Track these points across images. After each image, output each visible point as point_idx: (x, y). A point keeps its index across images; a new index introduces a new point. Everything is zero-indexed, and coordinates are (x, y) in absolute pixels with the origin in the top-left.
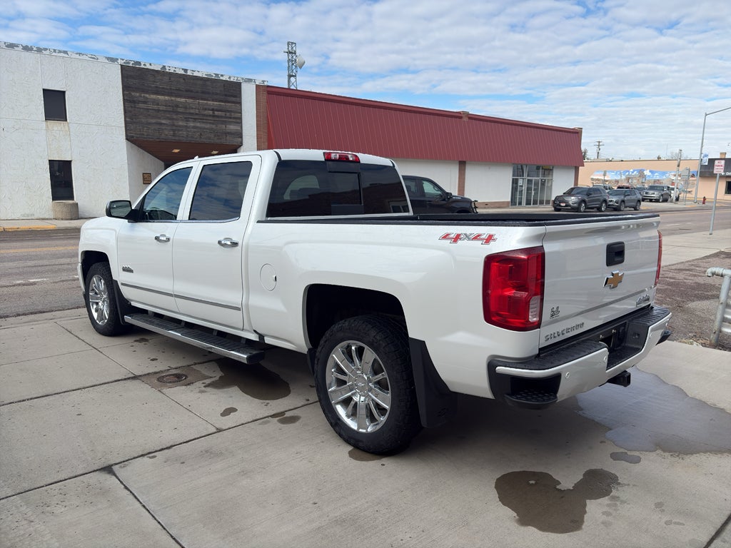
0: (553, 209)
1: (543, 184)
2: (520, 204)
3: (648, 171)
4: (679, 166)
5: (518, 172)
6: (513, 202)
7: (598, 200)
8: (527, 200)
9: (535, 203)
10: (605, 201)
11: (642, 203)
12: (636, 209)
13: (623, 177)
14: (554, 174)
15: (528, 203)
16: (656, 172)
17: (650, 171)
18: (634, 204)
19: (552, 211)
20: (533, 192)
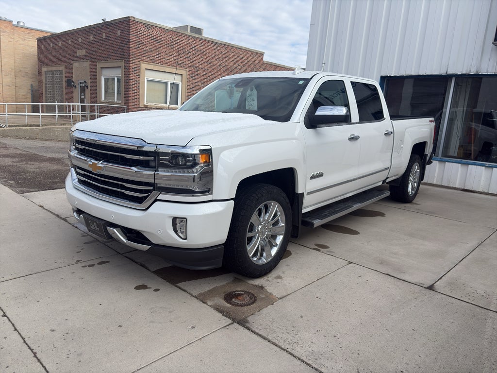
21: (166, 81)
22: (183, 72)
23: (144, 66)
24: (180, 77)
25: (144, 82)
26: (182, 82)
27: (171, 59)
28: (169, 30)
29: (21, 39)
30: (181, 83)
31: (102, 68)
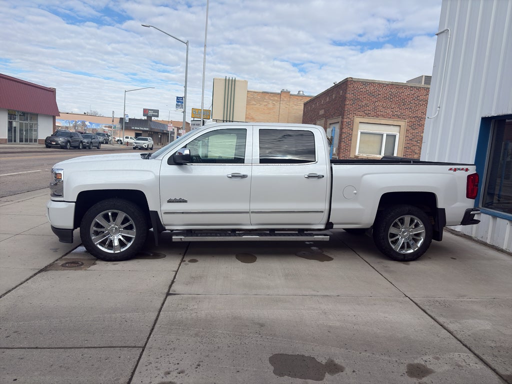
0: (45, 146)
1: (31, 127)
2: (15, 141)
3: (88, 122)
4: (113, 121)
5: (11, 116)
6: (10, 140)
7: (77, 141)
8: (20, 139)
9: (26, 141)
10: (82, 142)
11: (102, 145)
12: (98, 148)
13: (71, 125)
14: (39, 119)
15: (21, 141)
16: (94, 124)
17: (89, 123)
18: (97, 144)
19: (44, 148)
20: (24, 133)
21: (381, 132)
22: (403, 123)
23: (357, 120)
24: (398, 128)
25: (357, 135)
26: (400, 133)
27: (389, 111)
28: (387, 85)
29: (295, 105)
30: (398, 134)
31: (330, 124)
